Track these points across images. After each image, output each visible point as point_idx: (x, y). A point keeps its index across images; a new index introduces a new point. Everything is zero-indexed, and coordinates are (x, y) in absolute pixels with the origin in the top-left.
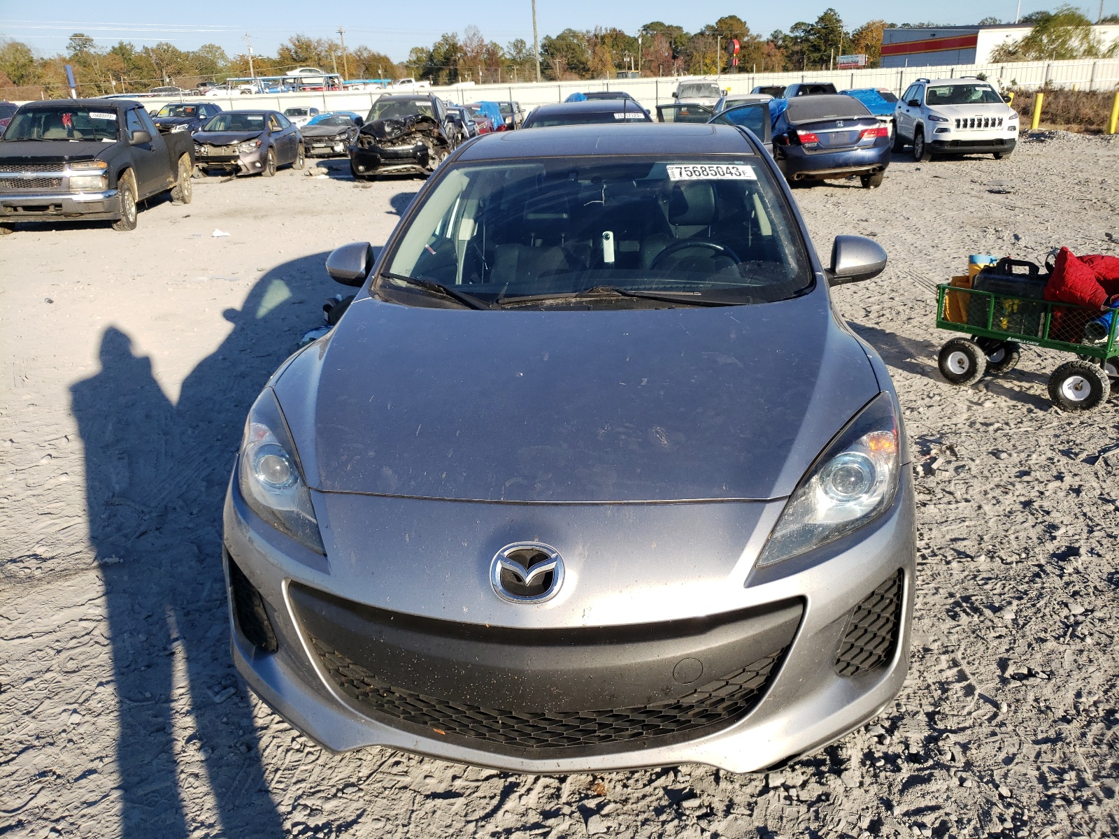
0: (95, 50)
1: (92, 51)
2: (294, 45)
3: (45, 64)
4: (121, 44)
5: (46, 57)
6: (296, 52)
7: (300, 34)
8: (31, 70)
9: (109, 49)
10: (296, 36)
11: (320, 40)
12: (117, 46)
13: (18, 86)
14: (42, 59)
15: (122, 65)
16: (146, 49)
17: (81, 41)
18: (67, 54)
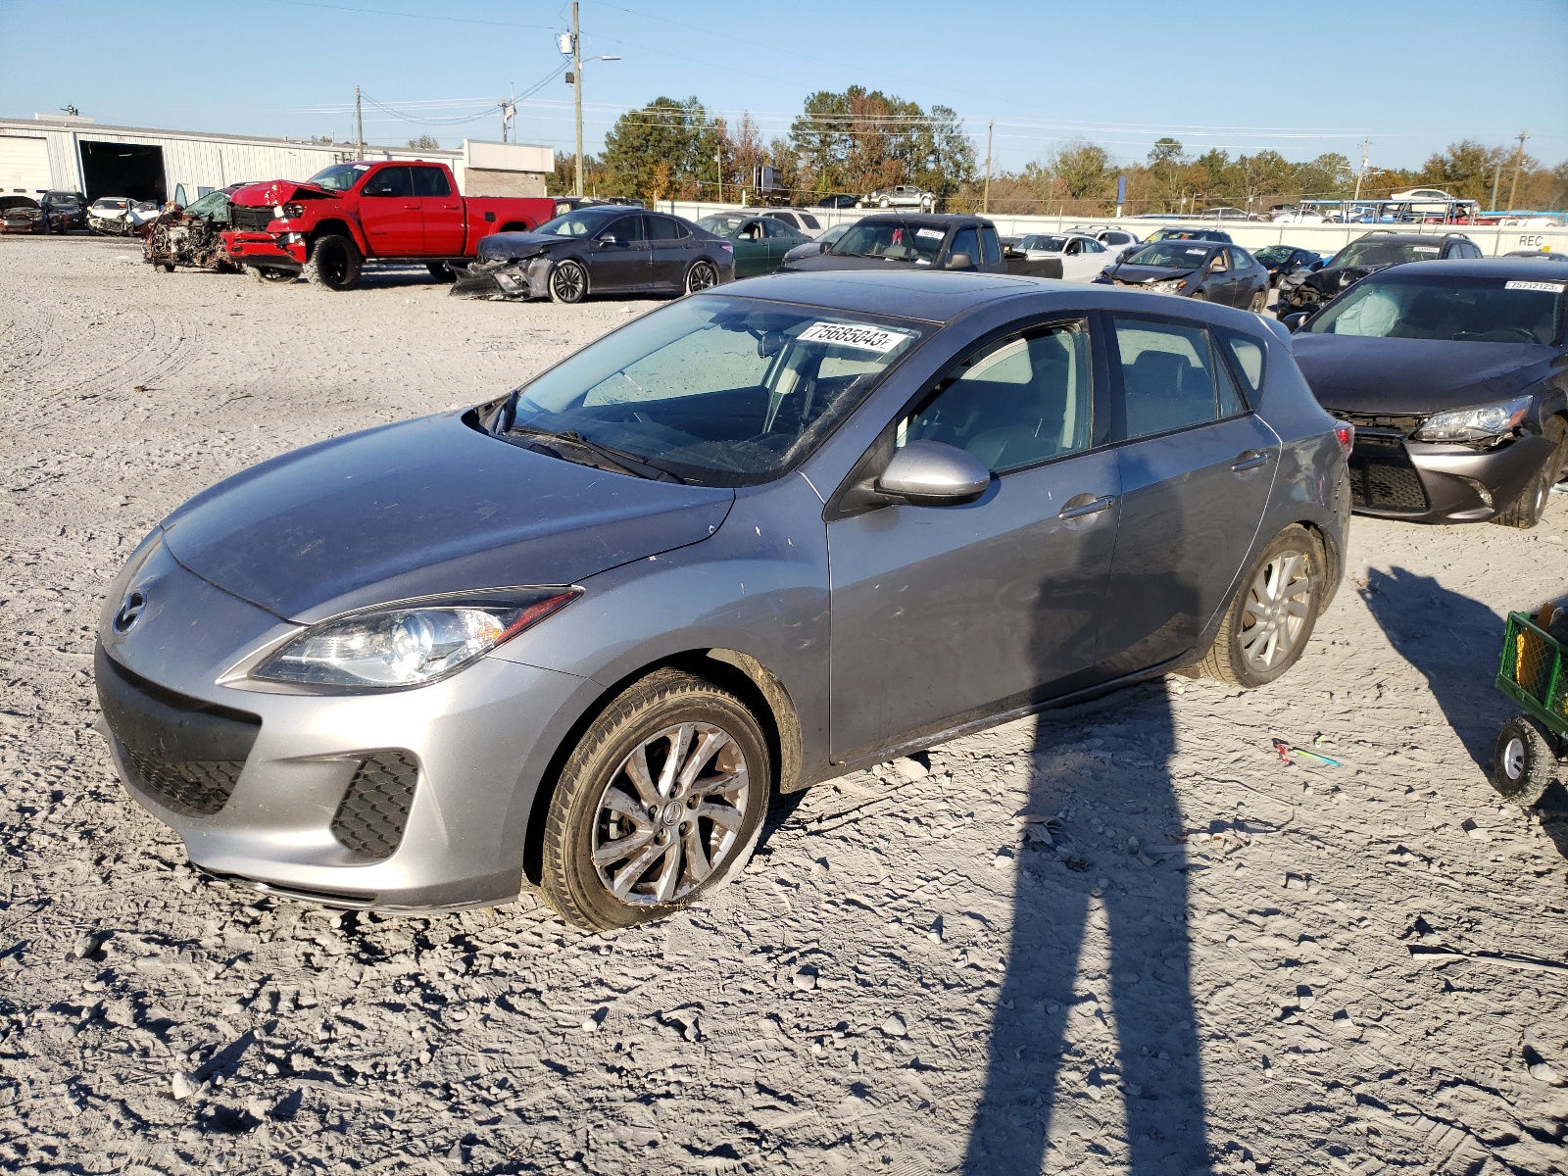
0: (1182, 159)
1: (1177, 160)
2: (1454, 155)
3: (1116, 174)
4: (1213, 151)
5: (1122, 166)
6: (1454, 166)
7: (1469, 138)
8: (1097, 181)
9: (1196, 158)
10: (1461, 144)
11: (1499, 149)
12: (1207, 154)
13: (1077, 198)
14: (1116, 167)
15: (1205, 179)
16: (1243, 158)
17: (1169, 146)
18: (1146, 163)
